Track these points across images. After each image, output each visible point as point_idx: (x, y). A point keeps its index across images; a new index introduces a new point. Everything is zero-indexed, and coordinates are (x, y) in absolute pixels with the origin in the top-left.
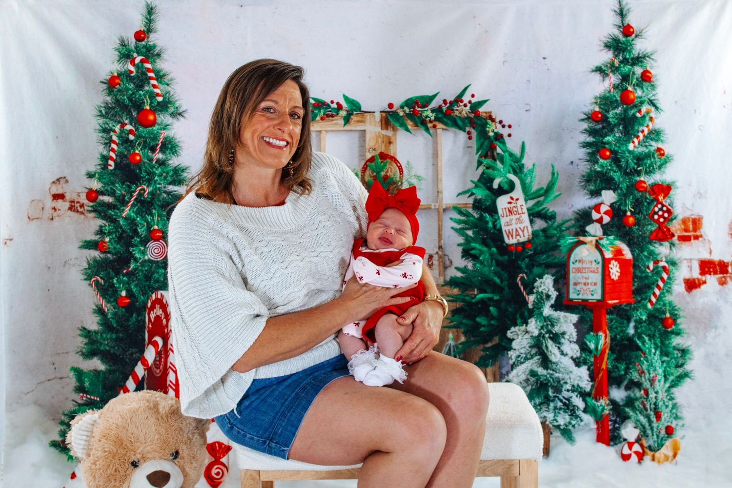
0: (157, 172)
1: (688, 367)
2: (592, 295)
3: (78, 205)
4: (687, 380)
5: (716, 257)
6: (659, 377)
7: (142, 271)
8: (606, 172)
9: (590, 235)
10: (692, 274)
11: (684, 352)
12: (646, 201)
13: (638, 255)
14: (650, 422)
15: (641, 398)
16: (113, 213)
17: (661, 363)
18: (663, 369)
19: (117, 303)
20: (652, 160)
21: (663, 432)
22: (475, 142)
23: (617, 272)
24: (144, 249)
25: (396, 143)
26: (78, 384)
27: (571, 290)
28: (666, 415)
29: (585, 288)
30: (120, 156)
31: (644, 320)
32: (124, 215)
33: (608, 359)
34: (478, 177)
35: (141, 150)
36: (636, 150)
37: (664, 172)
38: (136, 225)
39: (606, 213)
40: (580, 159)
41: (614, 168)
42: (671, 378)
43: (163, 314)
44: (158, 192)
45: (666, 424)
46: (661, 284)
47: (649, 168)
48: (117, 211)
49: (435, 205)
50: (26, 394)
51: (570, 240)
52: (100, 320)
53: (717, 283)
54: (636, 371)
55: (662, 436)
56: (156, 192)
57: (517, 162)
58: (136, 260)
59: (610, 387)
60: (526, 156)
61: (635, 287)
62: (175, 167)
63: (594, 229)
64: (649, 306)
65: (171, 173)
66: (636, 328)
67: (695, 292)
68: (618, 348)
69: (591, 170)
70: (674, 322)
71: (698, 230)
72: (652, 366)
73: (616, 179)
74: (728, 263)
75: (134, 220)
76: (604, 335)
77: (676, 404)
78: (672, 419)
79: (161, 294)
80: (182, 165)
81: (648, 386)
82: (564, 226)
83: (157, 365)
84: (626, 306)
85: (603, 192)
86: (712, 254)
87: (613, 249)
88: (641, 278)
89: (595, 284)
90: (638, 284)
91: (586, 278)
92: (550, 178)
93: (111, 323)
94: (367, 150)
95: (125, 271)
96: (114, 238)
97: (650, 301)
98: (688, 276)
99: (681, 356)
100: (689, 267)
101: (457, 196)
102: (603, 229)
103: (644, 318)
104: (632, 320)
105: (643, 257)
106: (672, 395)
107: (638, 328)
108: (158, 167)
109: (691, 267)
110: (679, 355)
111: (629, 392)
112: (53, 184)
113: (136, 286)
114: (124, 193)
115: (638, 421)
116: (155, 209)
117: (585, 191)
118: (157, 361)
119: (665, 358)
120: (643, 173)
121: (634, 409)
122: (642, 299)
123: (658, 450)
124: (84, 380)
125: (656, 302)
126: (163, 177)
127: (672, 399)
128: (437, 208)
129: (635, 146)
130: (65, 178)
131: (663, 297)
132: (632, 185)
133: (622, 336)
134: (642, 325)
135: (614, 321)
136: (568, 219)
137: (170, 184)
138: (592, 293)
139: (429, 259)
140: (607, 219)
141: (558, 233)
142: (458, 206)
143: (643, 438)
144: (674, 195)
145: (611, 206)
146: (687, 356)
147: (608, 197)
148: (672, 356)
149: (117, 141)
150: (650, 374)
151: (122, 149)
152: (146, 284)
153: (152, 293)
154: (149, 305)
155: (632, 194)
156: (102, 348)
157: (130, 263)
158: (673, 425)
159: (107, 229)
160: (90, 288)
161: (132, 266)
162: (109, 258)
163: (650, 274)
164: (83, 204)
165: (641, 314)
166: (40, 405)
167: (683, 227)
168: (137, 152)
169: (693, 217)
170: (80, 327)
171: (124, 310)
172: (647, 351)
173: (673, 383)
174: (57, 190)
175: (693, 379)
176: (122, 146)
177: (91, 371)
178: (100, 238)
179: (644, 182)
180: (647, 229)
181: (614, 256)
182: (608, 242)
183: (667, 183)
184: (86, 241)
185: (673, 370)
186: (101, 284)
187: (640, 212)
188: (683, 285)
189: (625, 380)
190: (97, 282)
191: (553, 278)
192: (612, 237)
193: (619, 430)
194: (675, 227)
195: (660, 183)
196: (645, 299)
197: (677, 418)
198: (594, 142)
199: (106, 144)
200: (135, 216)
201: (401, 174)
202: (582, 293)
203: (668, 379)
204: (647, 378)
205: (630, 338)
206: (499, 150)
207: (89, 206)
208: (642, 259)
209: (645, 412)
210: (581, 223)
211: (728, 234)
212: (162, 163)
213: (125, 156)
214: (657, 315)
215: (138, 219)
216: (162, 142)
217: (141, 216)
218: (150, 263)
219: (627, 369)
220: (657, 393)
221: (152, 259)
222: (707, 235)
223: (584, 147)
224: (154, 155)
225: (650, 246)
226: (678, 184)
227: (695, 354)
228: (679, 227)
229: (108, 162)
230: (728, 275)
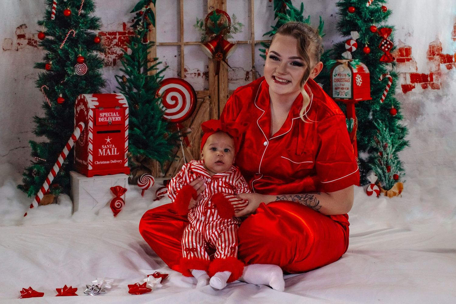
0: (80, 21)
1: (406, 139)
2: (346, 95)
3: (33, 41)
4: (406, 146)
5: (420, 72)
6: (389, 145)
7: (72, 82)
8: (353, 21)
9: (345, 59)
10: (406, 82)
11: (403, 130)
12: (376, 38)
13: (373, 71)
14: (384, 172)
15: (378, 157)
16: (54, 46)
17: (389, 137)
18: (391, 140)
19: (57, 102)
20: (379, 13)
21: (392, 178)
22: (273, 3)
23: (360, 81)
24: (73, 69)
25: (226, 3)
26: (33, 151)
27: (334, 93)
28: (393, 168)
29: (342, 91)
30: (58, 12)
31: (378, 110)
32: (61, 47)
33: (357, 134)
34: (276, 24)
35: (71, 7)
36: (370, 7)
37: (387, 21)
38: (68, 54)
39: (353, 45)
40: (337, 13)
41: (358, 18)
42: (396, 145)
43: (85, 108)
44: (81, 33)
45: (394, 174)
46: (388, 88)
47: (378, 18)
48: (56, 45)
49: (250, 42)
50: (3, 157)
51: (332, 62)
52: (47, 112)
53: (421, 88)
54: (375, 141)
55: (392, 181)
56: (80, 33)
57: (299, 15)
58: (68, 75)
59: (359, 151)
60: (304, 11)
61: (372, 90)
62: (92, 18)
63: (347, 55)
64: (381, 102)
65: (89, 22)
66: (373, 115)
67: (409, 93)
68: (363, 127)
69: (344, 20)
70: (397, 111)
71: (409, 56)
72: (384, 138)
73: (359, 24)
74: (427, 75)
75: (67, 50)
76: (354, 120)
77: (399, 161)
78: (397, 170)
79: (84, 96)
80: (96, 17)
81: (382, 150)
82: (328, 53)
83: (81, 139)
84: (366, 102)
85: (352, 33)
86: (418, 70)
87: (358, 67)
88: (375, 85)
89: (348, 89)
90: (374, 89)
91: (342, 85)
92: (319, 24)
93: (54, 113)
94: (208, 8)
95: (62, 82)
96: (55, 62)
97: (381, 99)
98: (403, 84)
99: (401, 132)
100: (404, 77)
101: (263, 36)
102: (352, 54)
103: (378, 109)
104: (371, 110)
105: (376, 72)
106: (397, 156)
107: (375, 115)
108: (82, 18)
109: (406, 78)
110: (400, 132)
111: (370, 154)
112: (18, 29)
113: (68, 91)
114: (61, 34)
115: (377, 171)
116: (80, 44)
117: (340, 32)
118: (82, 137)
119: (392, 133)
120: (374, 21)
121: (374, 164)
122: (377, 98)
123: (389, 189)
124: (37, 149)
125: (385, 99)
126: (84, 25)
127: (397, 158)
128: (251, 43)
129: (369, 5)
130: (25, 25)
131: (390, 96)
132: (368, 28)
133: (365, 120)
134: (377, 113)
135: (360, 111)
136: (330, 49)
137: (89, 28)
138: (346, 94)
139: (246, 74)
140: (354, 49)
141: (324, 58)
142: (264, 42)
143: (380, 182)
144: (393, 34)
145: (357, 40)
146: (405, 132)
147: (355, 35)
148: (396, 132)
149: (56, 2)
150: (383, 143)
151: (59, 7)
152: (74, 90)
153: (78, 96)
154: (76, 102)
155: (368, 34)
156: (48, 129)
157: (65, 77)
158: (398, 174)
159: (50, 56)
160: (40, 92)
161: (66, 79)
162: (52, 73)
163: (381, 83)
164: (36, 41)
165: (376, 107)
166: (11, 164)
167: (400, 53)
168: (69, 9)
169: (406, 47)
170: (34, 116)
171: (61, 106)
172: (381, 129)
173: (397, 149)
174: (20, 32)
175: (409, 146)
176: (60, 5)
177: (41, 143)
178: (46, 62)
179: (375, 27)
180: (377, 55)
181: (359, 71)
182: (355, 63)
183: (389, 27)
184: (38, 64)
185: (397, 141)
186: (47, 90)
187: (373, 45)
188: (401, 89)
189: (367, 147)
190: (45, 88)
191: (323, 85)
192: (357, 60)
193: (366, 177)
194: (395, 54)
195: (385, 27)
196: (378, 98)
197: (400, 170)
198: (344, 3)
199: (50, 4)
200: (68, 48)
201: (229, 22)
202: (340, 94)
203: (394, 146)
204: (381, 145)
205: (370, 121)
206: (288, 8)
207: (39, 42)
208: (376, 73)
209: (381, 166)
210: (339, 51)
211: (427, 58)
212: (84, 16)
213: (62, 12)
214: (386, 107)
215: (70, 50)
216: (83, 3)
217: (71, 48)
218: (77, 77)
219: (369, 141)
220: (388, 154)
221: (78, 74)
222: (414, 59)
223: (339, 6)
224: (79, 11)
225: (380, 65)
226: (395, 28)
227: (410, 130)
228: (398, 54)
229: (51, 15)
230: (428, 82)
